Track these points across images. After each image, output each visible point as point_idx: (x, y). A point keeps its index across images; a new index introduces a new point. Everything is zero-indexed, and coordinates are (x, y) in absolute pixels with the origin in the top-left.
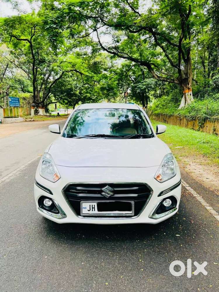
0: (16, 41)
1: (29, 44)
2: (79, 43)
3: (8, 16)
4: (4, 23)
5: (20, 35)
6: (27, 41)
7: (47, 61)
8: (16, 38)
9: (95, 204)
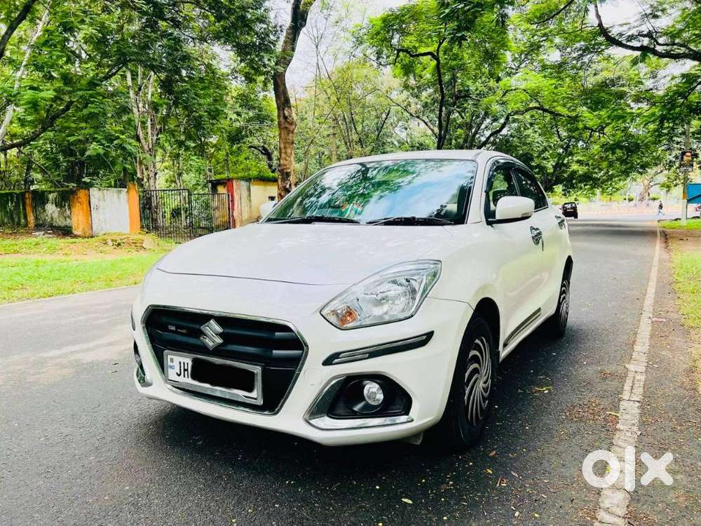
0: (407, 60)
1: (434, 63)
2: (544, 38)
3: (391, 10)
4: (383, 25)
5: (417, 45)
6: (429, 57)
7: (473, 94)
8: (408, 52)
9: (188, 361)
